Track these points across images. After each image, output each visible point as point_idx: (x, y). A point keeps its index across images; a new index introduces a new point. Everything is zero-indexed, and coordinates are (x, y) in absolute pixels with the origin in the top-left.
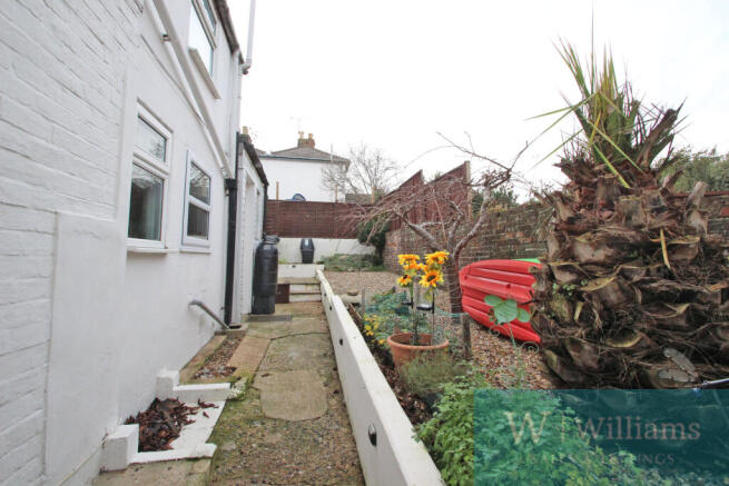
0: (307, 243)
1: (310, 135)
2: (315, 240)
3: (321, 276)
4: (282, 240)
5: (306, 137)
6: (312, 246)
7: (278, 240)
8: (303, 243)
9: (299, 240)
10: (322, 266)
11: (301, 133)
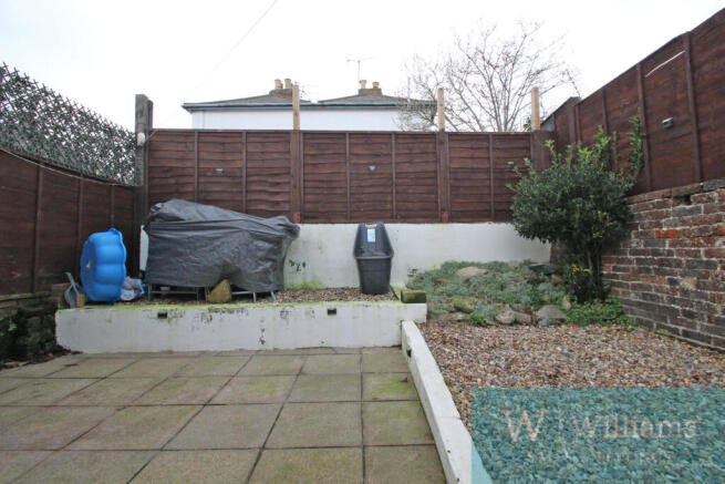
0: (371, 236)
1: (376, 84)
2: (393, 229)
3: (417, 341)
4: (306, 229)
5: (369, 86)
6: (384, 242)
7: (293, 232)
8: (361, 236)
9: (353, 228)
10: (420, 309)
11: (363, 82)
